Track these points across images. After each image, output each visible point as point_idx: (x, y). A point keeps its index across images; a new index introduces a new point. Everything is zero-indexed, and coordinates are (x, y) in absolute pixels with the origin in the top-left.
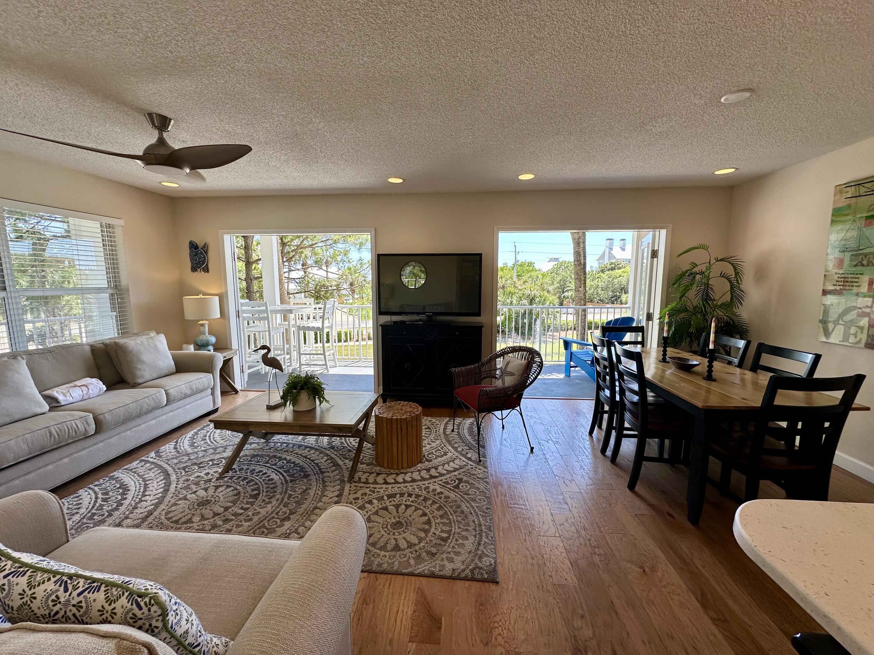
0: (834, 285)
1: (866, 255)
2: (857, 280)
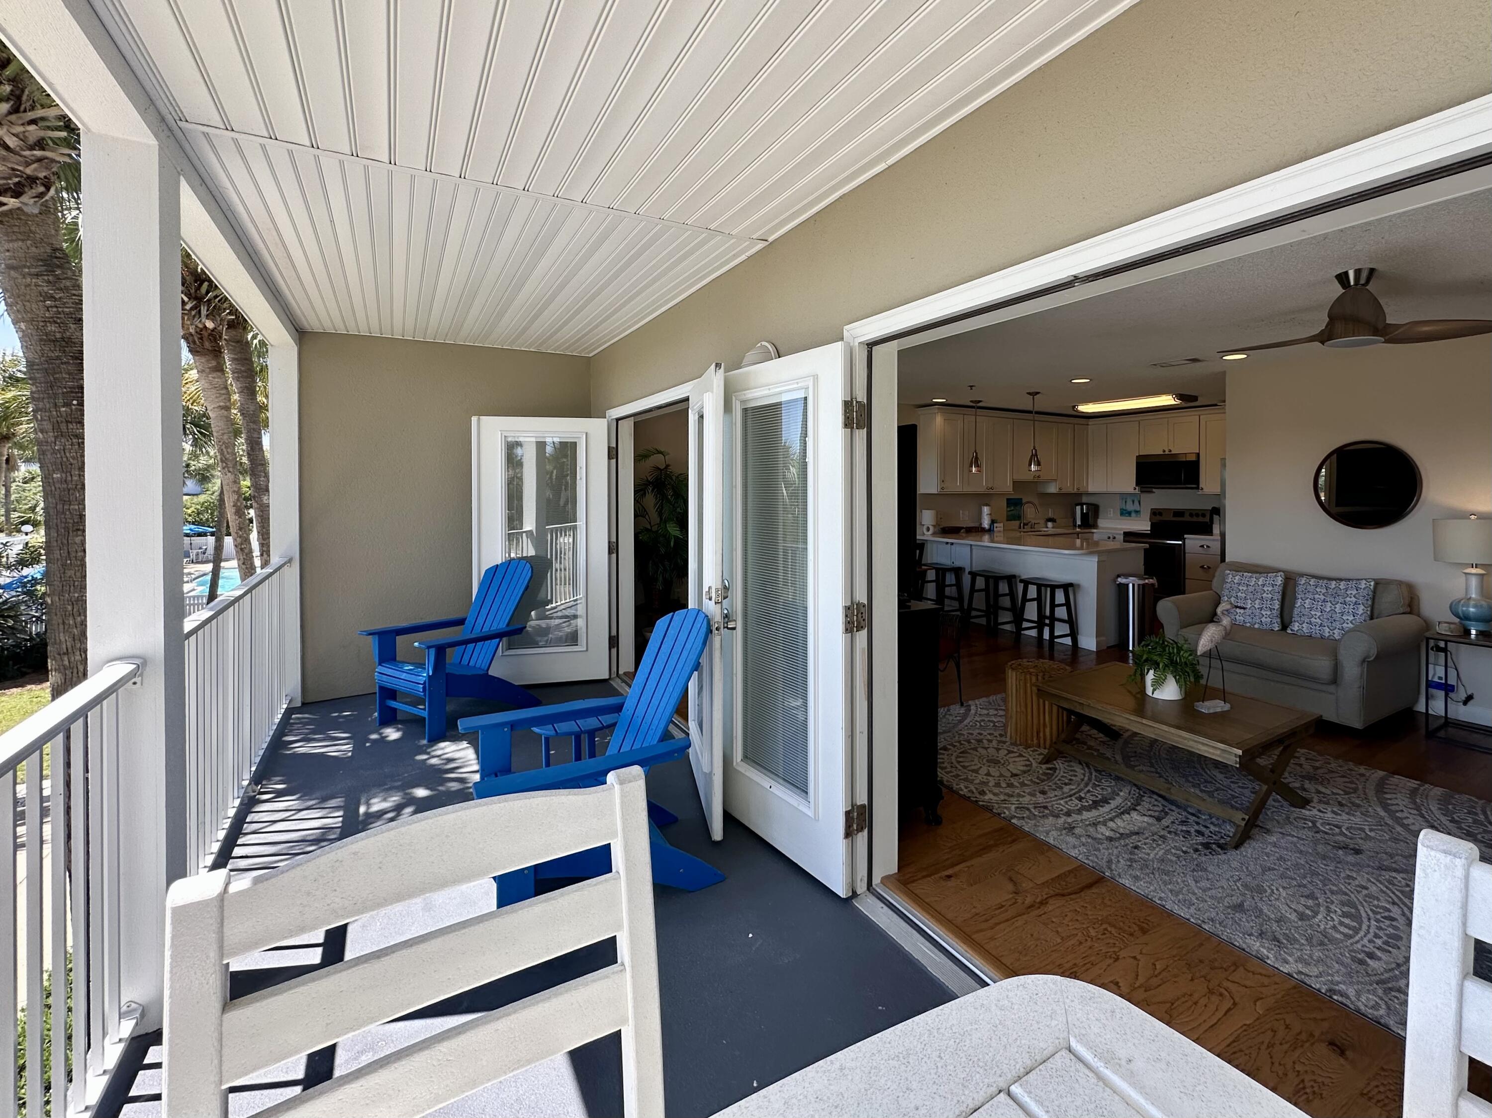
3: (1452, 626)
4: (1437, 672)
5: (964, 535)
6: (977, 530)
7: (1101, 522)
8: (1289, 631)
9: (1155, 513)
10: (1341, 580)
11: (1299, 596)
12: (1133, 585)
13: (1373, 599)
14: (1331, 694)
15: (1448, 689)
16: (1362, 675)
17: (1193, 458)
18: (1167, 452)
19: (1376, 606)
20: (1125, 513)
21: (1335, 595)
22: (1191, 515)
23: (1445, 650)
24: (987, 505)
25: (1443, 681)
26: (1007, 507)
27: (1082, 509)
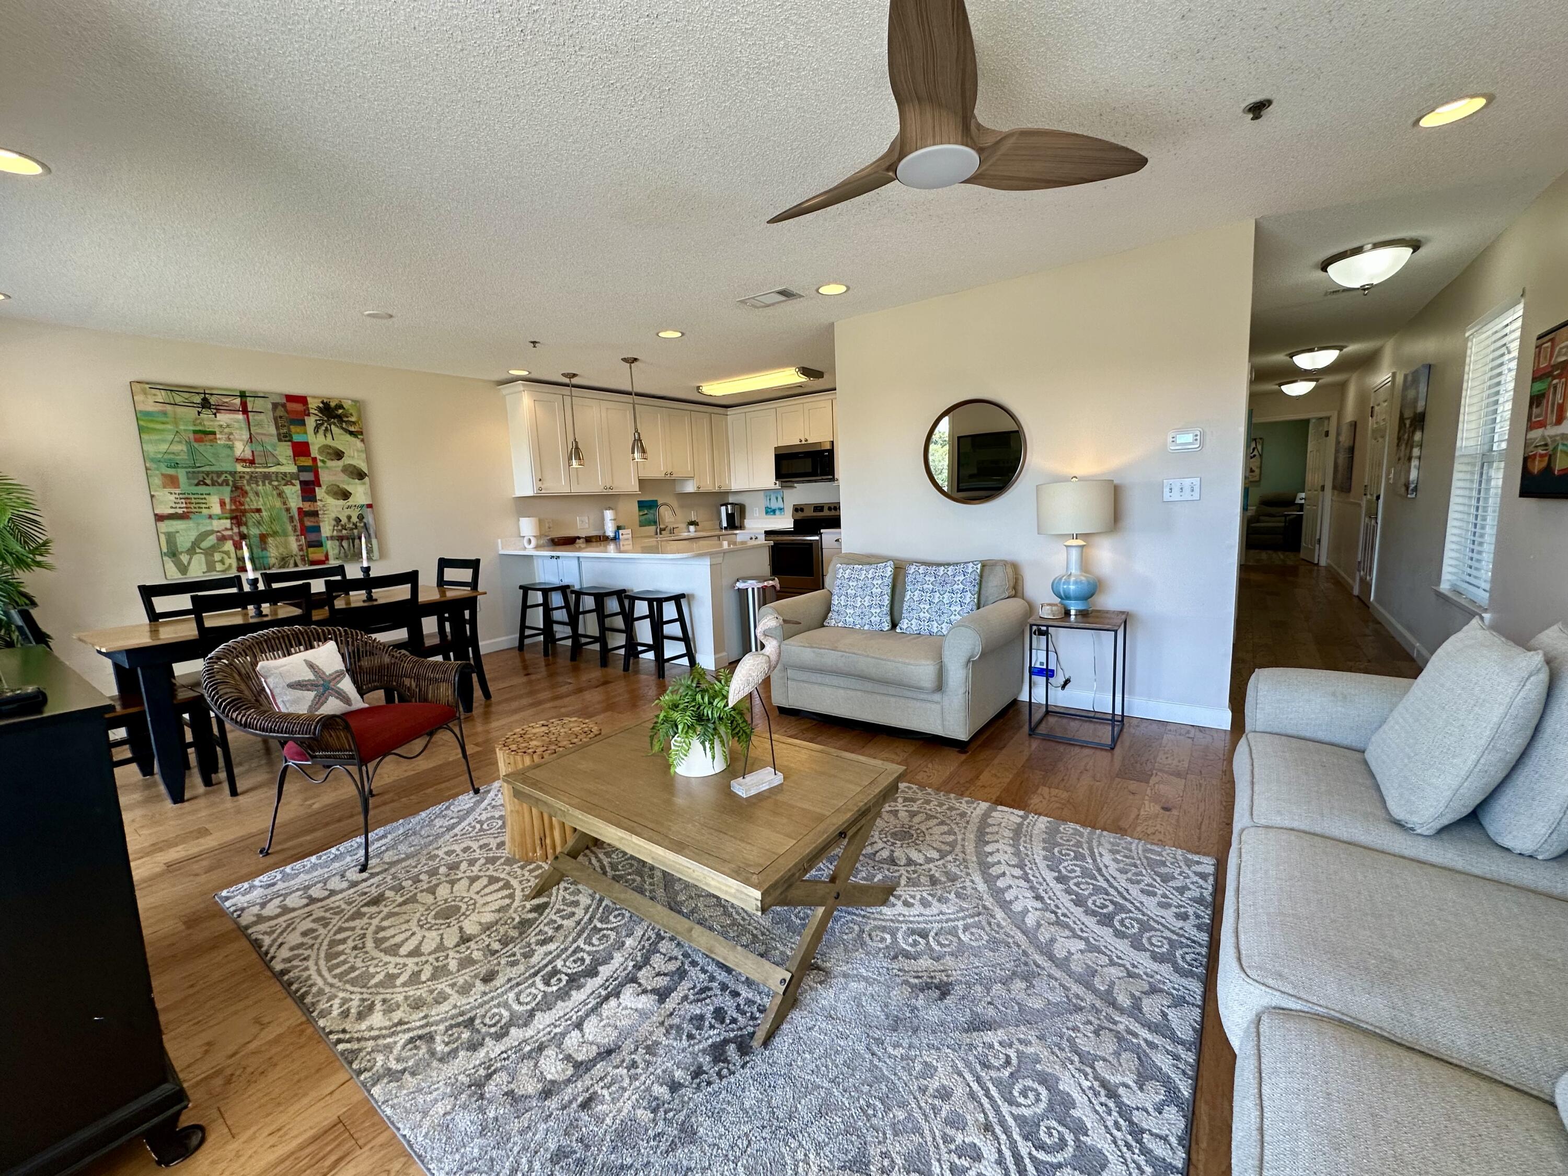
0: (172, 507)
1: (208, 474)
2: (204, 501)
3: (1054, 608)
4: (1039, 659)
5: (583, 546)
6: (600, 540)
7: (748, 523)
8: (898, 630)
9: (797, 509)
10: (949, 565)
11: (908, 588)
12: (753, 589)
13: (980, 584)
14: (937, 703)
15: (1048, 673)
16: (967, 677)
17: (828, 447)
18: (803, 442)
19: (983, 592)
20: (770, 511)
21: (944, 583)
22: (830, 509)
23: (1046, 633)
24: (610, 508)
25: (1045, 667)
26: (640, 511)
27: (727, 510)
